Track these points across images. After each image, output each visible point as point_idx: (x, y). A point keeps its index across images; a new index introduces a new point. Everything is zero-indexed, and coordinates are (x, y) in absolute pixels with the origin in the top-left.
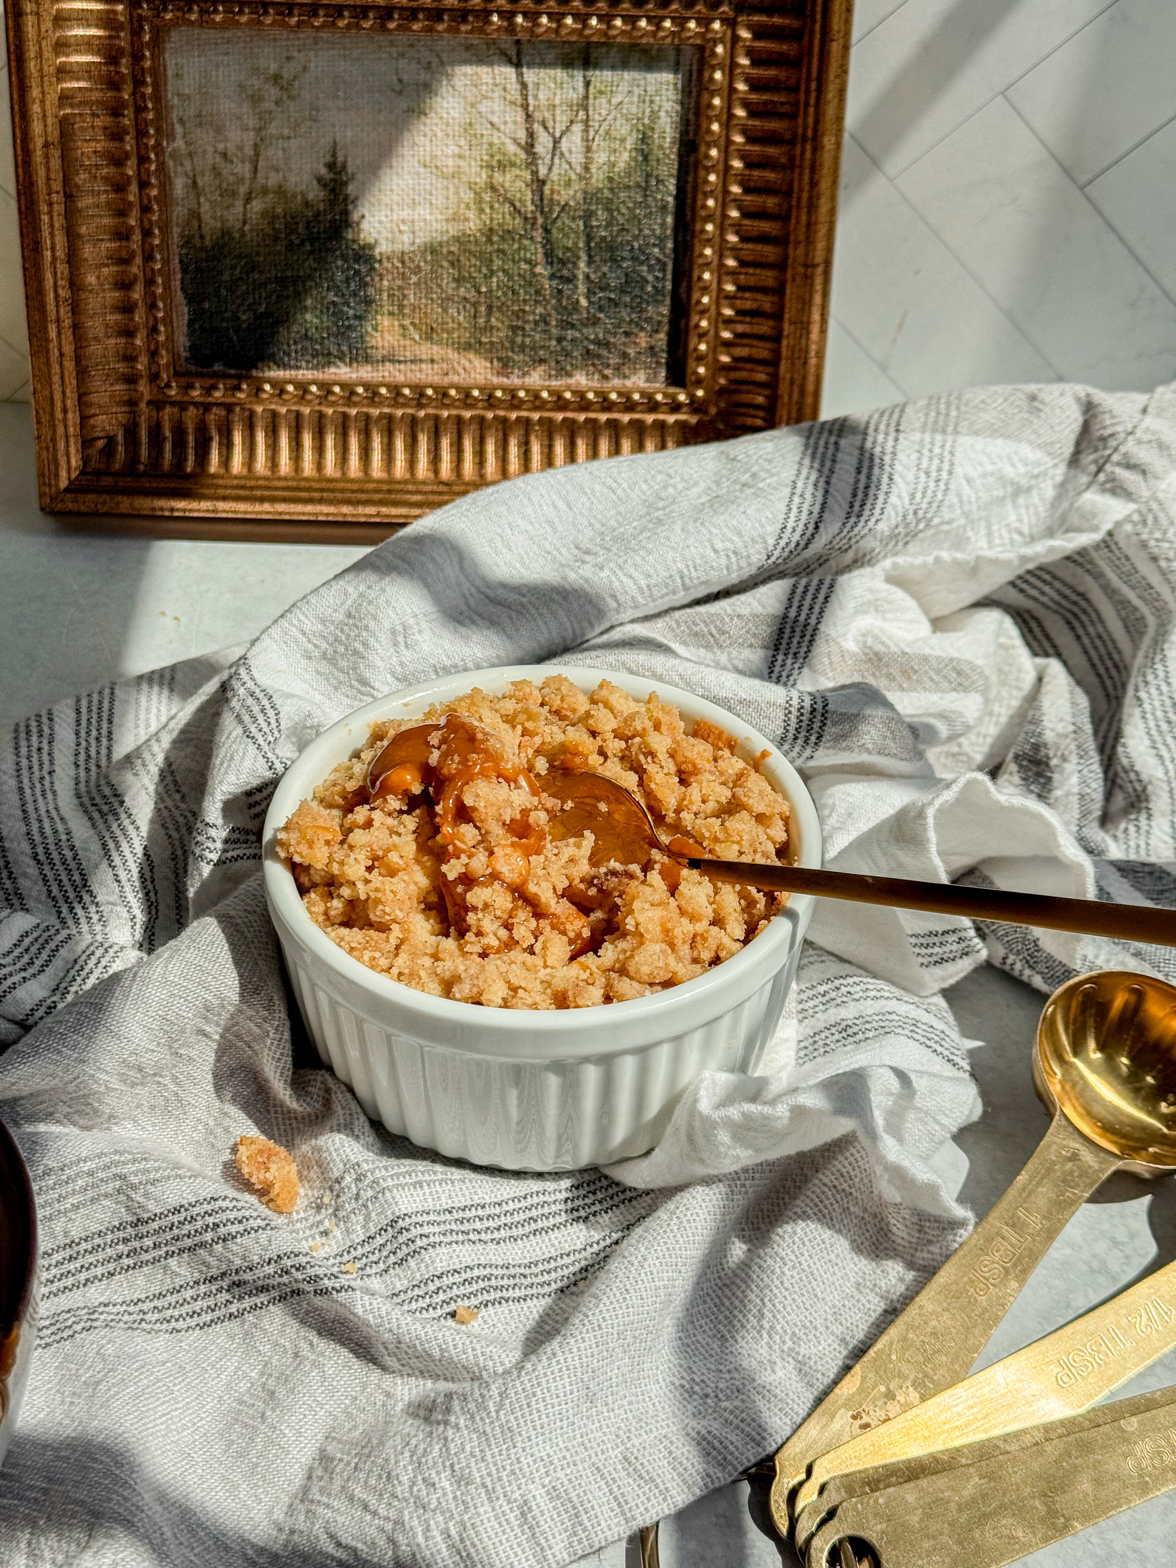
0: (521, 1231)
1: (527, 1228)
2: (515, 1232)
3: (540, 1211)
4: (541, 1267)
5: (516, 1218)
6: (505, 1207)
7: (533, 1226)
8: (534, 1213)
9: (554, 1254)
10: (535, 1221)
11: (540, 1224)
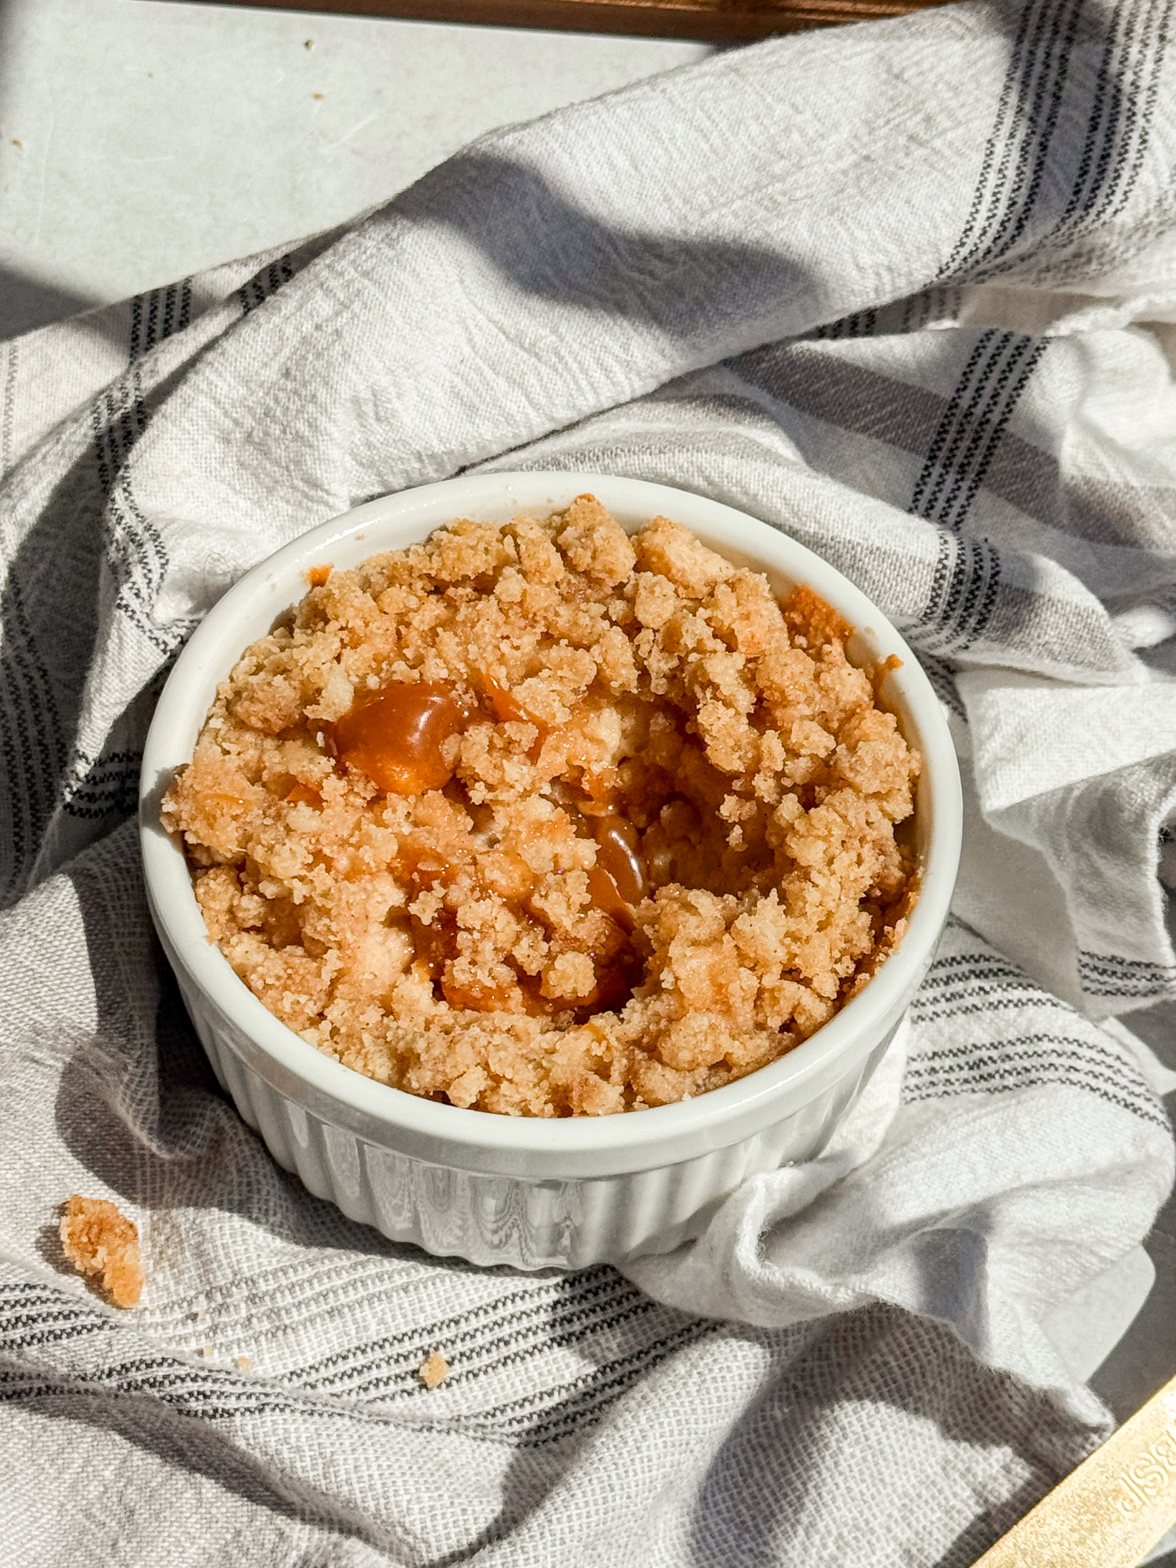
0: (486, 1359)
1: (495, 1355)
2: (477, 1363)
3: (516, 1326)
4: (509, 1414)
5: (480, 1340)
6: (464, 1327)
7: (504, 1351)
8: (506, 1331)
9: (530, 1394)
10: (507, 1343)
11: (513, 1348)
